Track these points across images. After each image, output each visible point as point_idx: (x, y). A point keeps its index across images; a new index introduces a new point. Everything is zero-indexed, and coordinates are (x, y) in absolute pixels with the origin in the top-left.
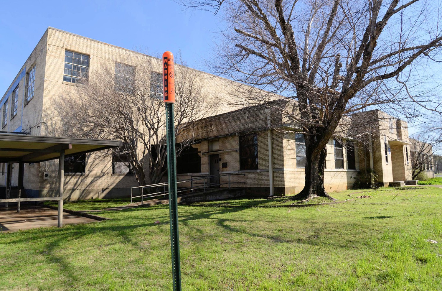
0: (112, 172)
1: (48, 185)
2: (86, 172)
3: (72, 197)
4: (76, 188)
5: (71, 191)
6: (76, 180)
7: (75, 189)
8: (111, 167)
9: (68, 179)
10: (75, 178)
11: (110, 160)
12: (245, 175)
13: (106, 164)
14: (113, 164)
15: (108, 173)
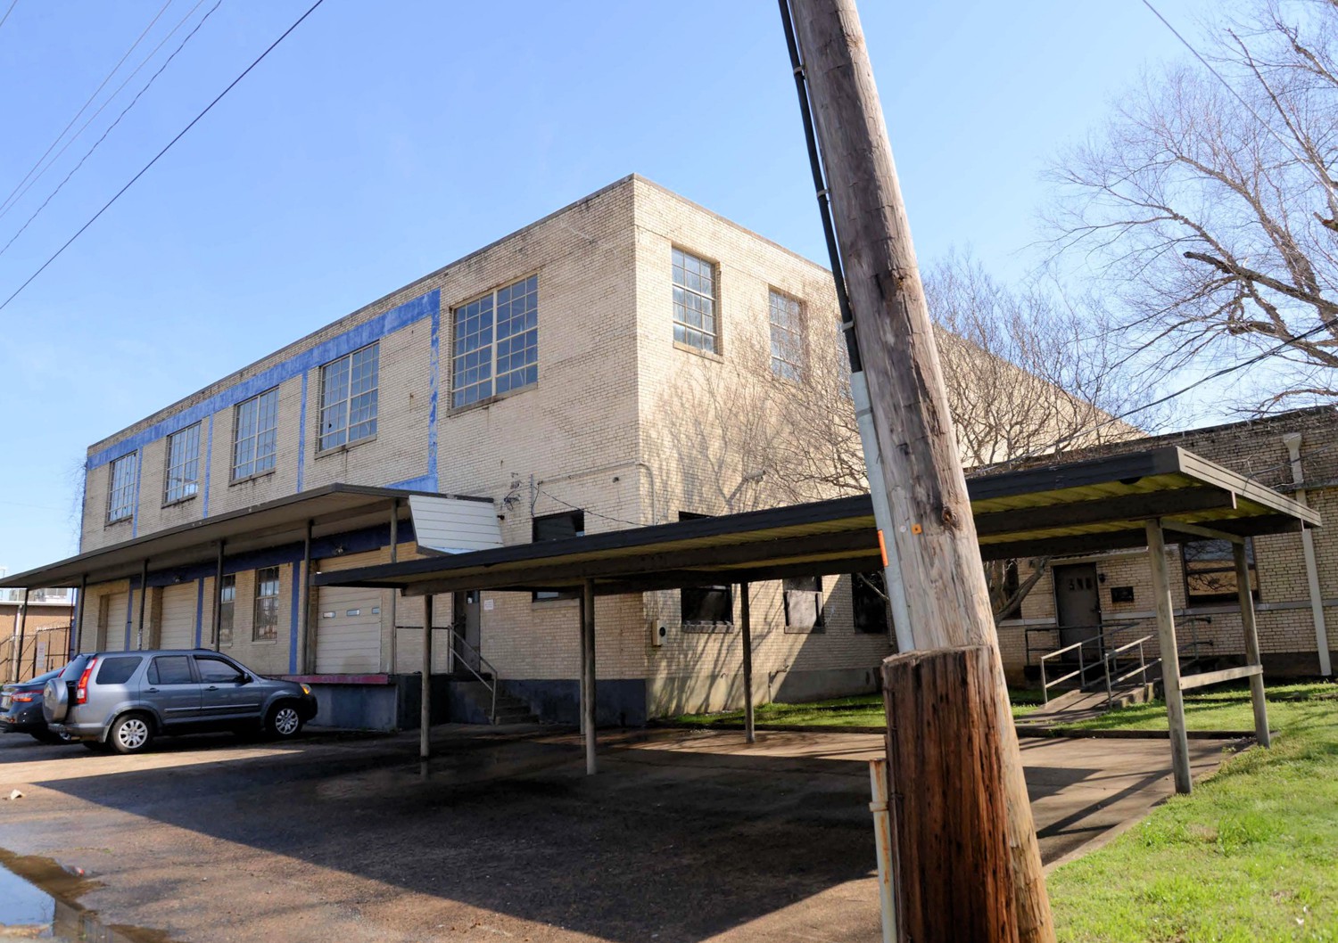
0: (784, 620)
1: (664, 664)
2: (734, 620)
3: (711, 700)
4: (720, 671)
5: (708, 682)
6: (717, 645)
7: (718, 675)
8: (783, 607)
9: (703, 645)
10: (715, 640)
11: (779, 586)
12: (1209, 621)
13: (771, 597)
14: (785, 596)
15: (777, 626)
